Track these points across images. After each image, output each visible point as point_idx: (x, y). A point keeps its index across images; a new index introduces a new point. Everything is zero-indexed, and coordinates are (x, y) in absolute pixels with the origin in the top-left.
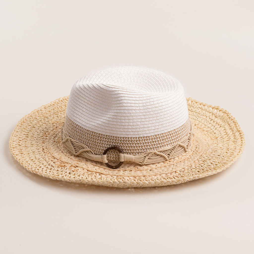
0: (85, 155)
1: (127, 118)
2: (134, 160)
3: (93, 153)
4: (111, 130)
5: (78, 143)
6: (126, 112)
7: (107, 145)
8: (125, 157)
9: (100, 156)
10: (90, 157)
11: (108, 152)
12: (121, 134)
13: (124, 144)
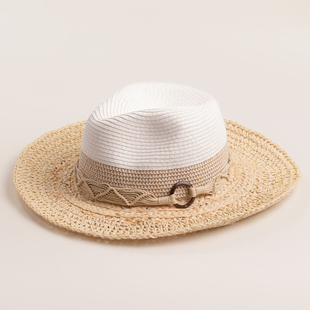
0: (144, 201)
1: (189, 142)
2: (207, 191)
3: (154, 196)
4: (173, 162)
5: (132, 190)
6: (188, 135)
7: (170, 182)
8: (197, 190)
9: (167, 197)
10: (151, 202)
11: (176, 189)
12: (186, 163)
13: (190, 175)
